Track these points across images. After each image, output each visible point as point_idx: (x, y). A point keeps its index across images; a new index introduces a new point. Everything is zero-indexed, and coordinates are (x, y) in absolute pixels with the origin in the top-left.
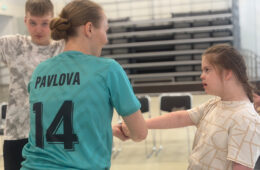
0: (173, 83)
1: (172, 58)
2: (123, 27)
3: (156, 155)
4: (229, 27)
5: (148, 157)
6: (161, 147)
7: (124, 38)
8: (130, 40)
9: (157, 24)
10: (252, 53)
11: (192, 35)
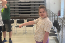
0: (30, 17)
1: (30, 10)
2: (17, 2)
3: (26, 34)
4: (44, 3)
5: (24, 34)
6: (27, 32)
7: (18, 5)
8: (19, 5)
9: (26, 2)
10: (49, 10)
11: (35, 5)
